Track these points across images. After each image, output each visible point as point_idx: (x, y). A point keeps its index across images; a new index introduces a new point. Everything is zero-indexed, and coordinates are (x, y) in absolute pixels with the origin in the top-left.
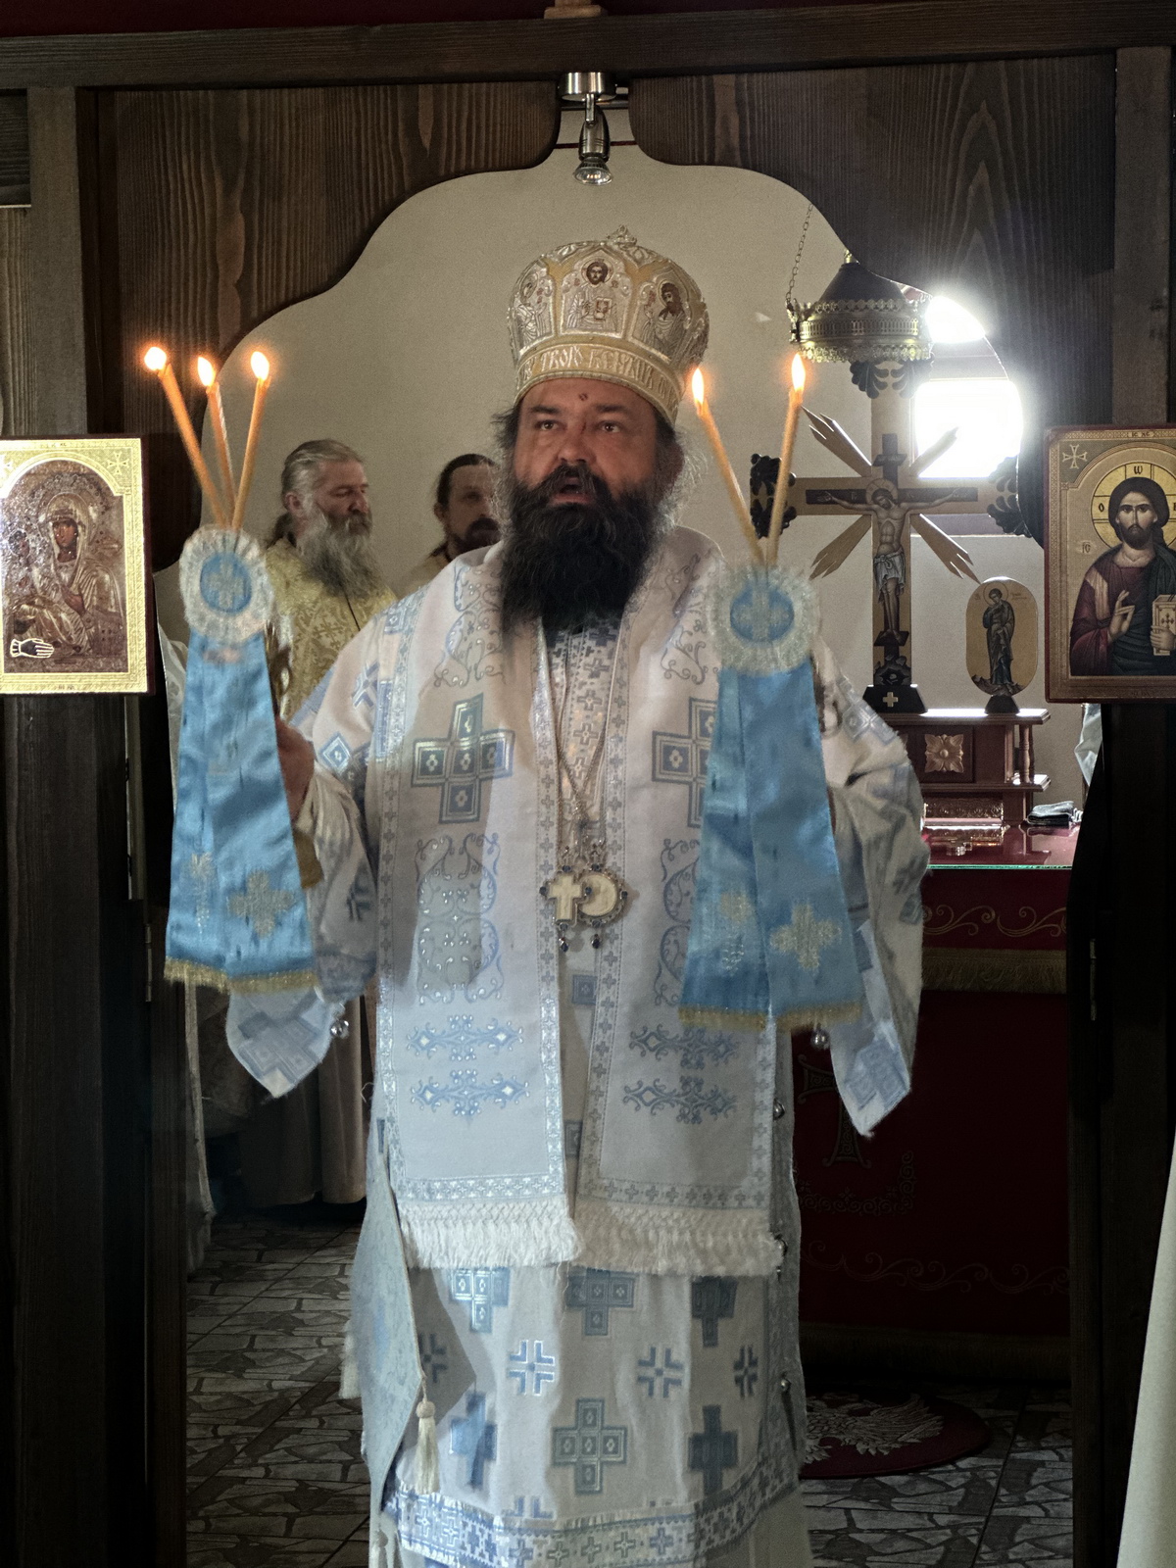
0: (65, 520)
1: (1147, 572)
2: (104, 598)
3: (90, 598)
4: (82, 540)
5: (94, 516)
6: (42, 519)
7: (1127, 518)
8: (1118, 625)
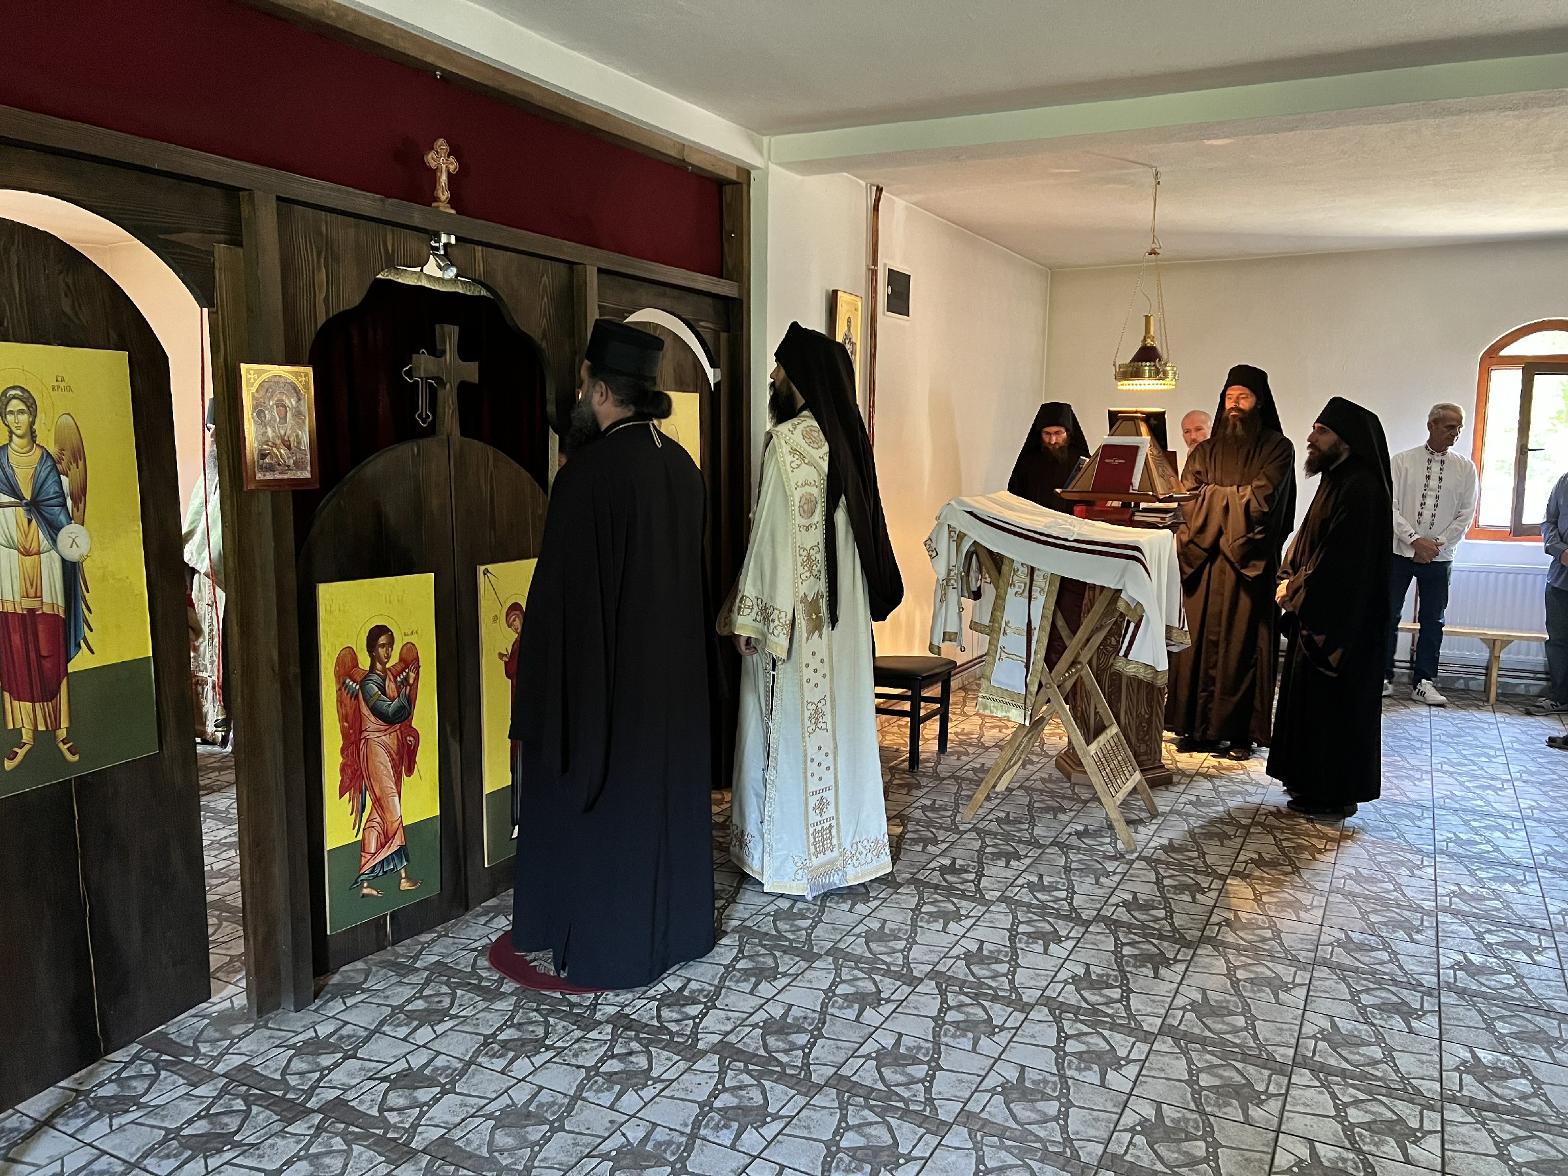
2: (299, 443)
3: (293, 444)
4: (289, 414)
5: (294, 403)
6: (271, 403)
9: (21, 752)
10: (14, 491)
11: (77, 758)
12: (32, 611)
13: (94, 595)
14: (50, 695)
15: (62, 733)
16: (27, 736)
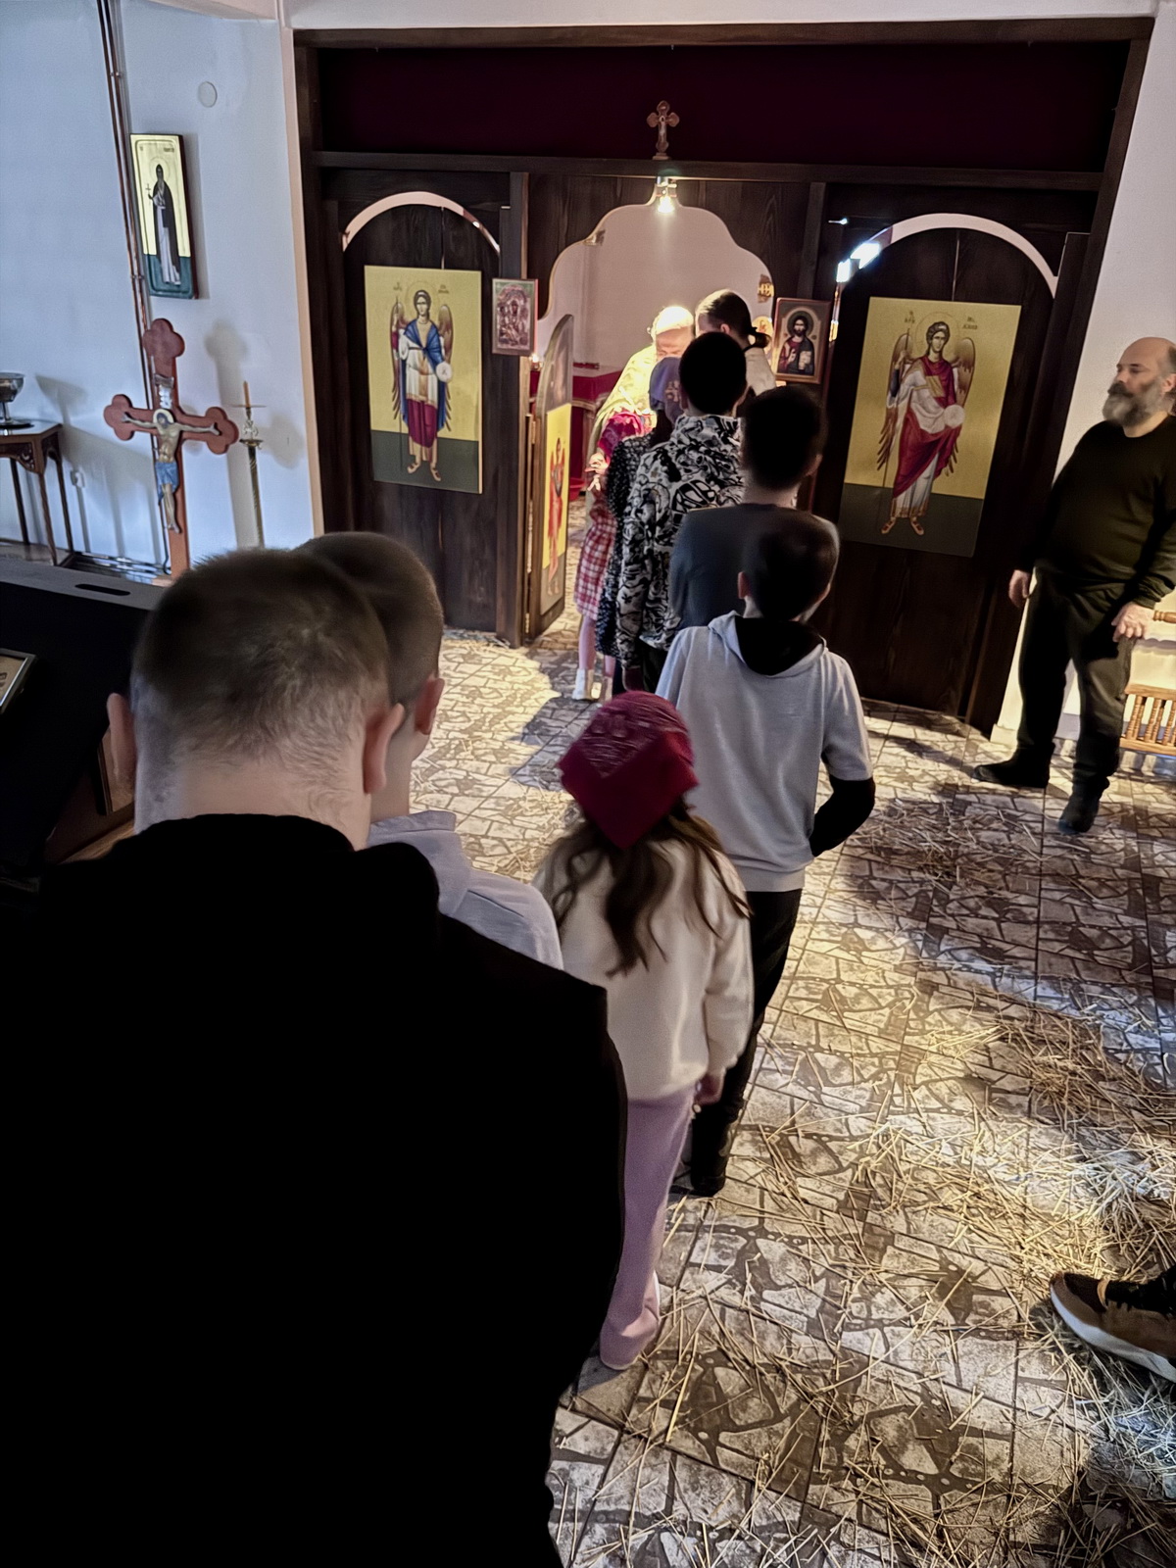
0: (514, 304)
1: (801, 344)
2: (524, 328)
4: (519, 310)
5: (522, 303)
6: (509, 303)
7: (797, 327)
8: (791, 359)
9: (416, 467)
10: (418, 342)
11: (438, 479)
12: (423, 402)
13: (453, 401)
14: (429, 444)
15: (433, 465)
16: (418, 460)
